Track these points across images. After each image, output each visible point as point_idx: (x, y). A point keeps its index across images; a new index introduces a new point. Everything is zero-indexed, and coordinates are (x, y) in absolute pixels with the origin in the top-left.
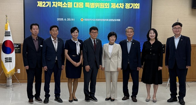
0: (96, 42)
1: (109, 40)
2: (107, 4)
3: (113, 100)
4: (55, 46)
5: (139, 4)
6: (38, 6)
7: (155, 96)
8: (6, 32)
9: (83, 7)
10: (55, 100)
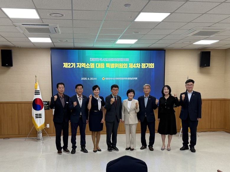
0: (116, 98)
1: (128, 96)
2: (125, 64)
3: (133, 150)
4: (79, 103)
5: (153, 64)
6: (64, 67)
7: (169, 145)
8: (35, 91)
9: (104, 67)
10: (81, 151)
